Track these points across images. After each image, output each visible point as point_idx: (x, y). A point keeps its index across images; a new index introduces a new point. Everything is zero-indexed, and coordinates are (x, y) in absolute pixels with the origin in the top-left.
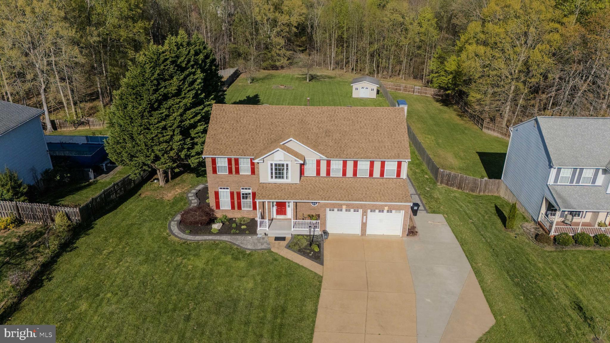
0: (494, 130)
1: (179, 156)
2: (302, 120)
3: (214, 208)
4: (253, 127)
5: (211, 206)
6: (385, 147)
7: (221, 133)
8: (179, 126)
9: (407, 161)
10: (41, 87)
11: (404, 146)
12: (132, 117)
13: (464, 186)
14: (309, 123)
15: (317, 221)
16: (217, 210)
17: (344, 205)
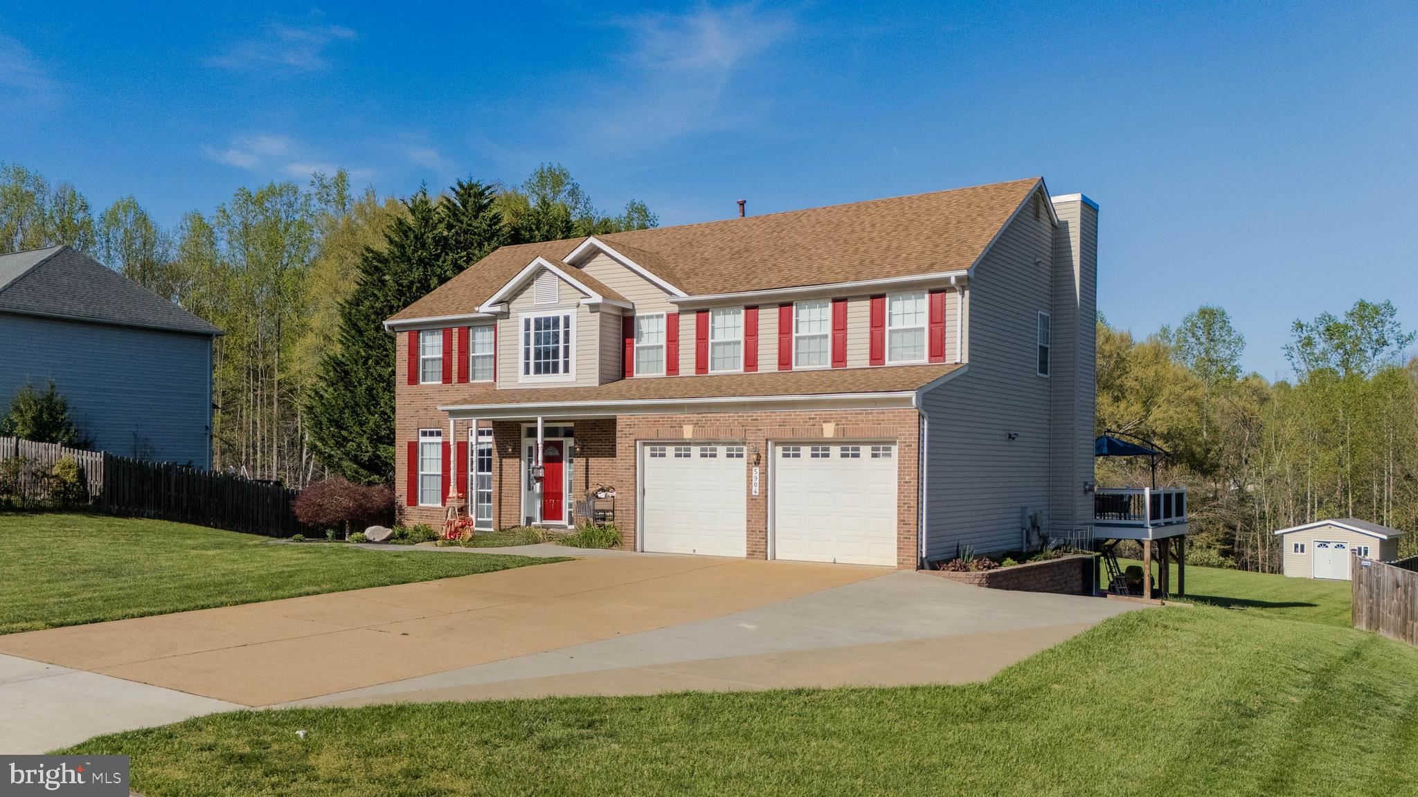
3: (404, 500)
6: (897, 257)
9: (952, 276)
16: (410, 509)
17: (689, 422)
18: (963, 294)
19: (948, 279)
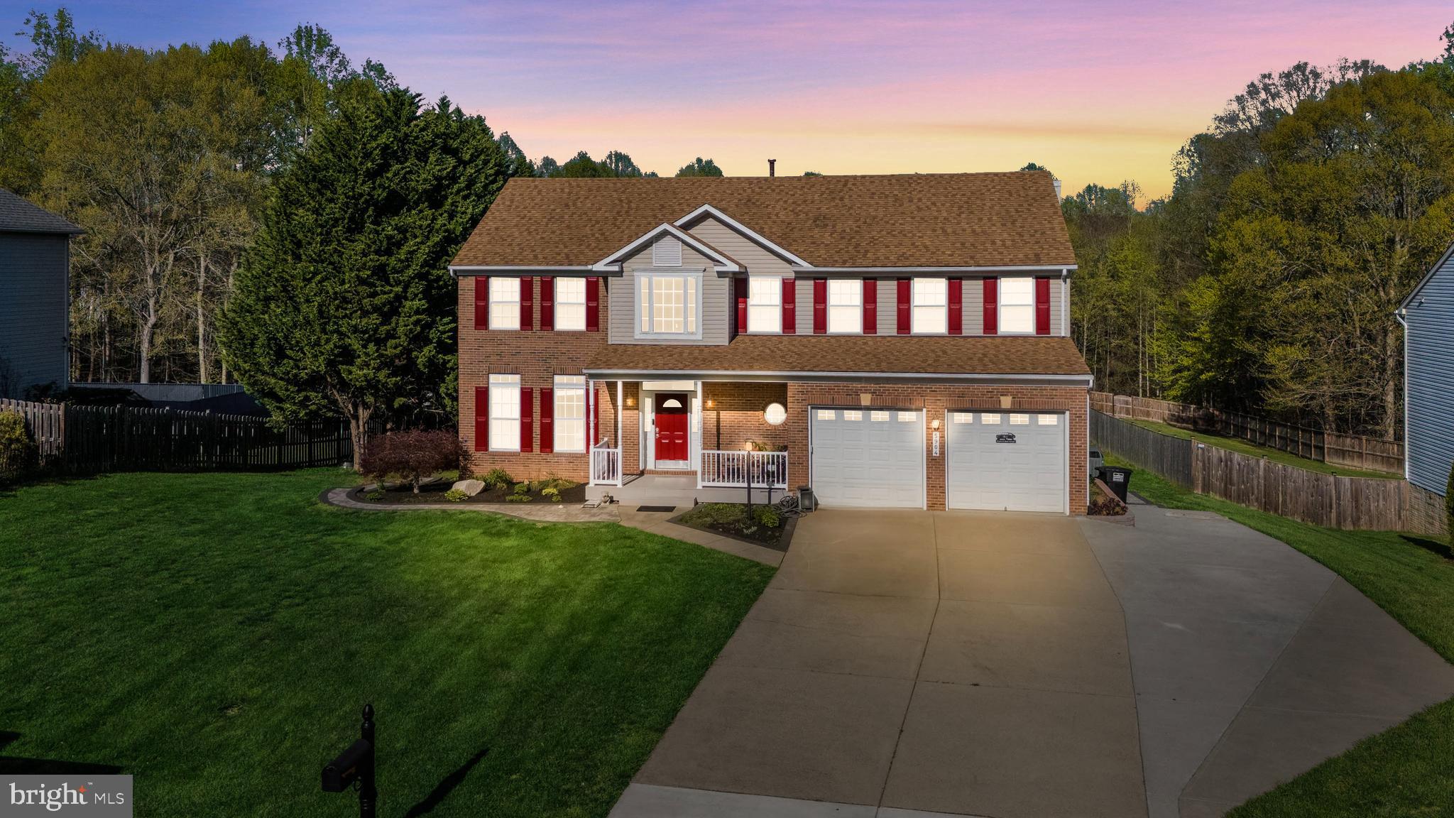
0: (1360, 455)
1: (412, 362)
2: (749, 200)
3: (470, 445)
4: (607, 215)
5: (461, 435)
6: (993, 243)
7: (516, 225)
8: (421, 276)
9: (1065, 269)
10: (146, 320)
11: (1054, 240)
12: (300, 236)
13: (1284, 501)
14: (768, 205)
15: (782, 453)
16: (479, 454)
17: (866, 392)
18: (1065, 282)
19: (1061, 271)
